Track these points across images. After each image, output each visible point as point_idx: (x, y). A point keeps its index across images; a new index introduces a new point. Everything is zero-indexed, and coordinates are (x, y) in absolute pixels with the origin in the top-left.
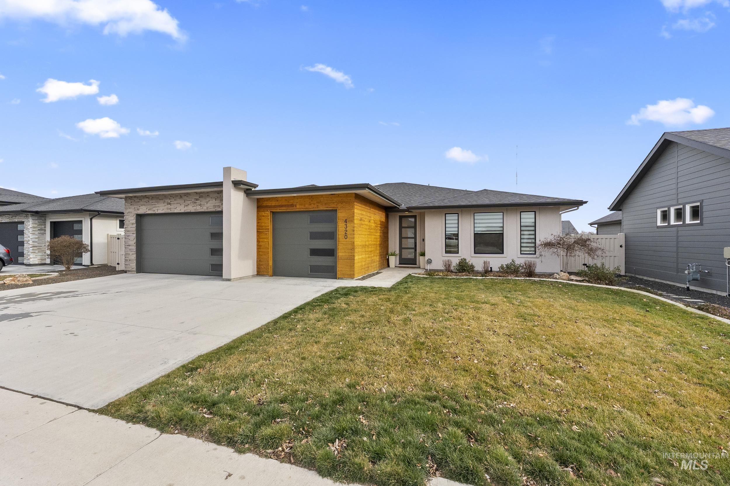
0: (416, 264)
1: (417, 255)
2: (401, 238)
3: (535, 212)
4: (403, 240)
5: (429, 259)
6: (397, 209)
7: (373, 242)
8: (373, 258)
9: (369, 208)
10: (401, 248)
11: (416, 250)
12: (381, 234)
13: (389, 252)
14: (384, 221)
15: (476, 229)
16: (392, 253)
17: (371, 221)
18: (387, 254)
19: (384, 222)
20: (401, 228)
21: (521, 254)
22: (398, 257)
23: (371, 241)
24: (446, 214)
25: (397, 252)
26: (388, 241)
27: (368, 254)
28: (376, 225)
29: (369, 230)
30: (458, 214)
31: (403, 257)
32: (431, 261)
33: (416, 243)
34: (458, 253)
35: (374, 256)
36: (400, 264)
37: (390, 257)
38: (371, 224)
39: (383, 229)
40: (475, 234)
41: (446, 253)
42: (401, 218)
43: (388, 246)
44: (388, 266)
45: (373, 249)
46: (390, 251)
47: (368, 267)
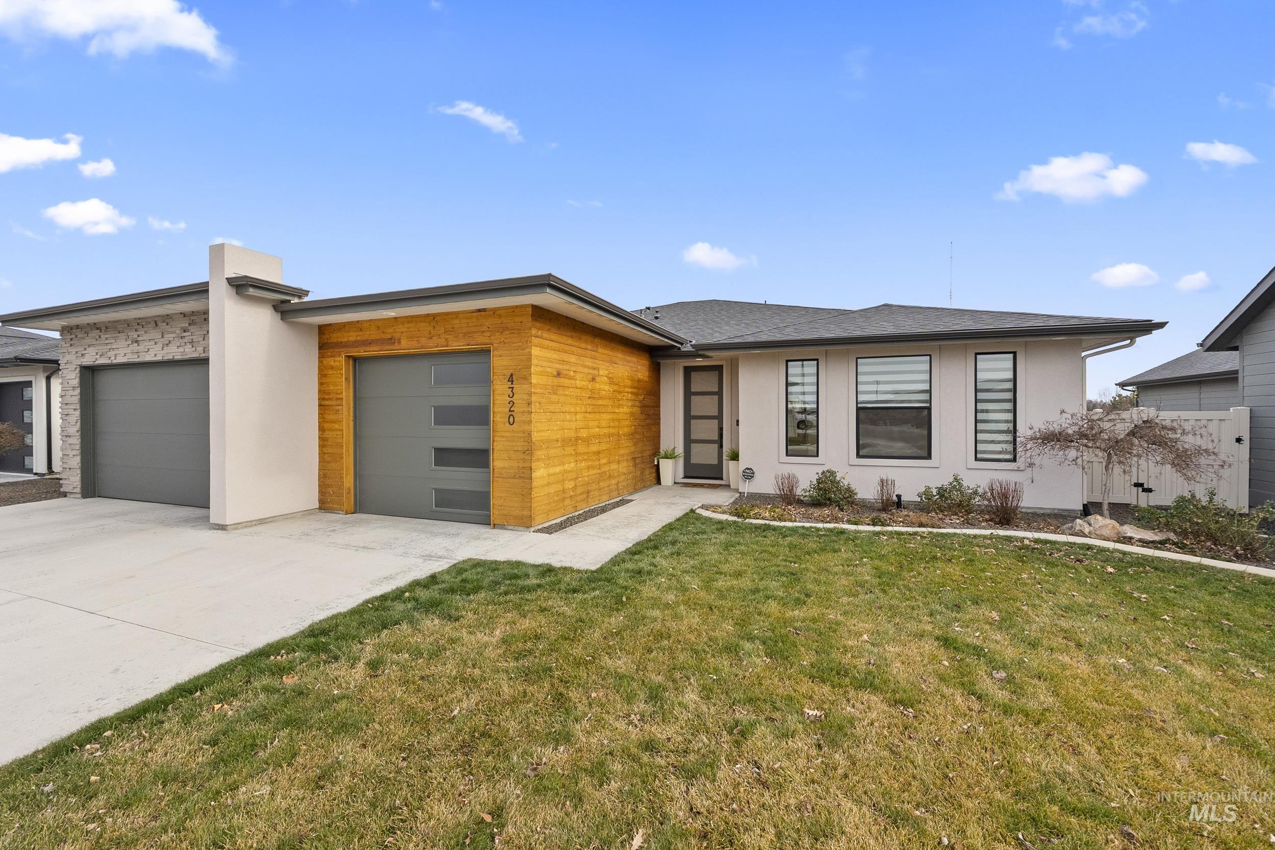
0: (721, 479)
1: (724, 457)
2: (688, 417)
3: (1015, 353)
4: (693, 422)
5: (747, 469)
6: (676, 350)
7: (606, 431)
8: (606, 468)
9: (589, 347)
10: (688, 441)
11: (721, 446)
12: (636, 410)
13: (661, 451)
14: (646, 379)
15: (862, 398)
16: (666, 454)
17: (598, 379)
18: (656, 452)
19: (646, 382)
20: (688, 394)
21: (976, 459)
22: (681, 462)
23: (599, 427)
24: (787, 361)
25: (680, 450)
26: (659, 424)
27: (585, 460)
28: (616, 388)
29: (589, 402)
30: (817, 360)
31: (692, 461)
32: (753, 473)
33: (721, 429)
34: (817, 456)
35: (609, 462)
36: (686, 477)
37: (661, 460)
38: (597, 386)
39: (641, 398)
40: (858, 409)
41: (787, 455)
42: (688, 371)
43: (659, 437)
44: (658, 481)
45: (604, 447)
46: (664, 446)
47: (588, 492)
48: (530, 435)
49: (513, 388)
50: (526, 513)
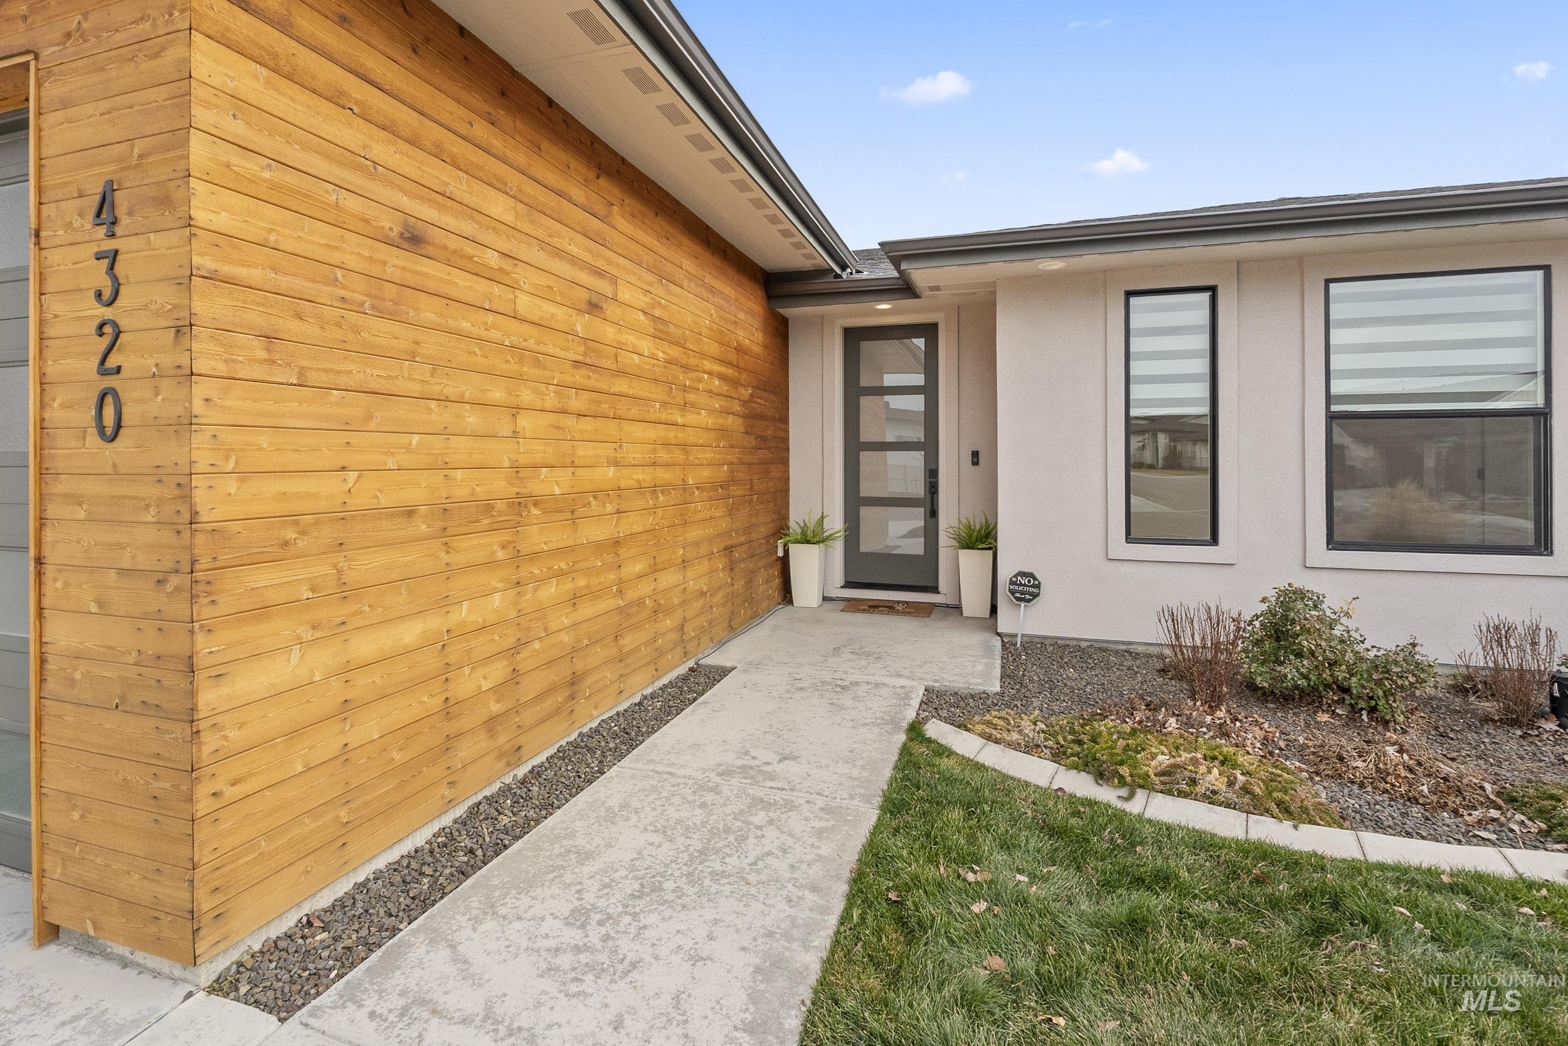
0: (935, 590)
1: (944, 540)
2: (854, 446)
4: (864, 455)
5: (1022, 574)
6: (830, 279)
7: (641, 475)
8: (645, 588)
9: (578, 193)
10: (854, 501)
11: (933, 513)
12: (733, 422)
13: (792, 523)
14: (757, 349)
15: (1339, 387)
16: (804, 533)
17: (611, 310)
18: (781, 529)
19: (757, 357)
20: (854, 392)
22: (838, 549)
23: (616, 463)
24: (1129, 294)
25: (836, 523)
26: (785, 462)
27: (561, 574)
28: (675, 352)
29: (579, 377)
30: (1213, 290)
31: (864, 548)
32: (1038, 586)
33: (932, 475)
34: (1214, 540)
35: (655, 569)
36: (848, 585)
37: (792, 548)
38: (609, 332)
39: (746, 393)
40: (1332, 418)
41: (1129, 538)
42: (854, 337)
43: (787, 491)
44: (786, 594)
45: (634, 523)
46: (799, 514)
47: (574, 681)
48: (185, 492)
49: (113, 257)
50: (173, 893)
